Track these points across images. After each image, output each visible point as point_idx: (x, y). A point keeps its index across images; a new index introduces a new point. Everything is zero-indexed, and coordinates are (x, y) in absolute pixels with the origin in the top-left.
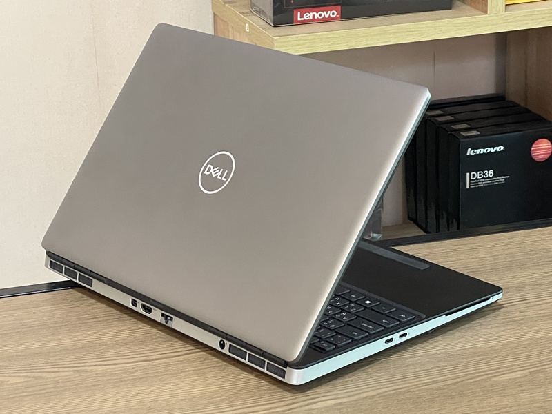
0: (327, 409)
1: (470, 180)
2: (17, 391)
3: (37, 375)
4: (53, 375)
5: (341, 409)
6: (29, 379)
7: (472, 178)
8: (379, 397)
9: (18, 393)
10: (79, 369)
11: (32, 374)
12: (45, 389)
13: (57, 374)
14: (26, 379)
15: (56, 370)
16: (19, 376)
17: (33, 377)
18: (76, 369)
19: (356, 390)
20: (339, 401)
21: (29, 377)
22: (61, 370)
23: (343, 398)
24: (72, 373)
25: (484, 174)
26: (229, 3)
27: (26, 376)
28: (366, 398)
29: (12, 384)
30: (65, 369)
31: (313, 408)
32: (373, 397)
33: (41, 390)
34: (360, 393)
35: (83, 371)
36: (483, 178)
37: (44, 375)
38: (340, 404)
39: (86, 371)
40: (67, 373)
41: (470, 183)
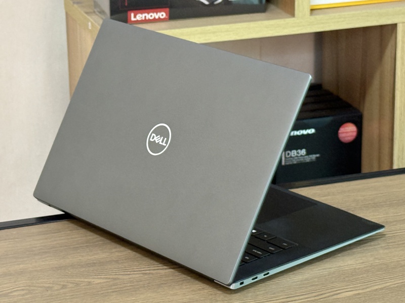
0: (349, 298)
1: (286, 158)
2: (104, 289)
3: (114, 277)
4: (127, 277)
5: (360, 298)
6: (109, 280)
7: (287, 156)
8: (387, 289)
9: (105, 290)
10: (146, 272)
11: (111, 277)
12: (124, 287)
13: (131, 276)
14: (107, 280)
15: (129, 273)
16: (101, 278)
17: (112, 278)
18: (144, 272)
19: (367, 285)
20: (357, 292)
21: (109, 278)
22: (132, 273)
23: (359, 289)
24: (142, 275)
25: (298, 153)
26: (78, 3)
27: (106, 278)
28: (377, 289)
29: (98, 283)
30: (135, 273)
31: (339, 297)
32: (382, 289)
33: (121, 288)
34: (371, 287)
35: (149, 273)
36: (297, 156)
37: (120, 277)
38: (359, 294)
39: (152, 274)
40: (137, 276)
41: (285, 160)
